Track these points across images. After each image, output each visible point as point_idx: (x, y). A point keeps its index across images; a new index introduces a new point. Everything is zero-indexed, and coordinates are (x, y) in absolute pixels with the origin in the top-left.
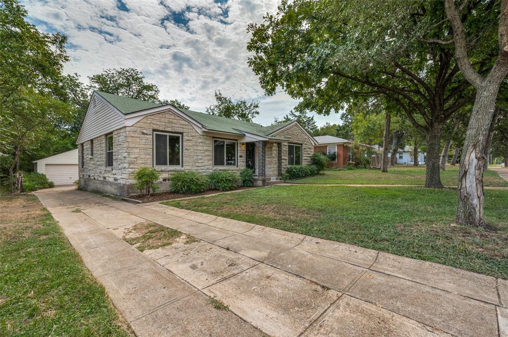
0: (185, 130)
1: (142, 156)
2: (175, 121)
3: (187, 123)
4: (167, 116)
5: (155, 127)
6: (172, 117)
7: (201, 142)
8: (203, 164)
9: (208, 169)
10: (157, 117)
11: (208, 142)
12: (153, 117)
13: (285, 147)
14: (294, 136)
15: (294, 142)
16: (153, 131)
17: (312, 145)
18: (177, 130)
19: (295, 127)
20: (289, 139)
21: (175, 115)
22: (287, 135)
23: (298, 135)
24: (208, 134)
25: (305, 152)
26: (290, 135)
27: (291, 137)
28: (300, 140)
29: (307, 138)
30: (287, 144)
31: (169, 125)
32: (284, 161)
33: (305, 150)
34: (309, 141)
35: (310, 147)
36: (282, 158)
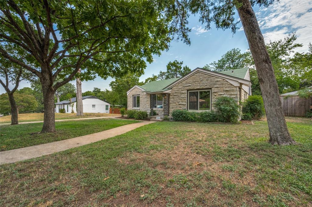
2: (137, 91)
3: (141, 91)
5: (133, 94)
7: (146, 97)
11: (148, 97)
12: (134, 90)
13: (183, 94)
14: (196, 83)
15: (195, 88)
16: (133, 95)
17: (232, 87)
18: (138, 94)
19: (197, 74)
20: (189, 87)
21: (138, 88)
22: (186, 84)
23: (201, 81)
24: (148, 93)
25: (216, 96)
26: (190, 83)
27: (190, 84)
28: (206, 85)
29: (221, 80)
30: (186, 92)
31: (136, 92)
32: (182, 106)
33: (215, 94)
34: (224, 83)
35: (226, 89)
36: (179, 103)
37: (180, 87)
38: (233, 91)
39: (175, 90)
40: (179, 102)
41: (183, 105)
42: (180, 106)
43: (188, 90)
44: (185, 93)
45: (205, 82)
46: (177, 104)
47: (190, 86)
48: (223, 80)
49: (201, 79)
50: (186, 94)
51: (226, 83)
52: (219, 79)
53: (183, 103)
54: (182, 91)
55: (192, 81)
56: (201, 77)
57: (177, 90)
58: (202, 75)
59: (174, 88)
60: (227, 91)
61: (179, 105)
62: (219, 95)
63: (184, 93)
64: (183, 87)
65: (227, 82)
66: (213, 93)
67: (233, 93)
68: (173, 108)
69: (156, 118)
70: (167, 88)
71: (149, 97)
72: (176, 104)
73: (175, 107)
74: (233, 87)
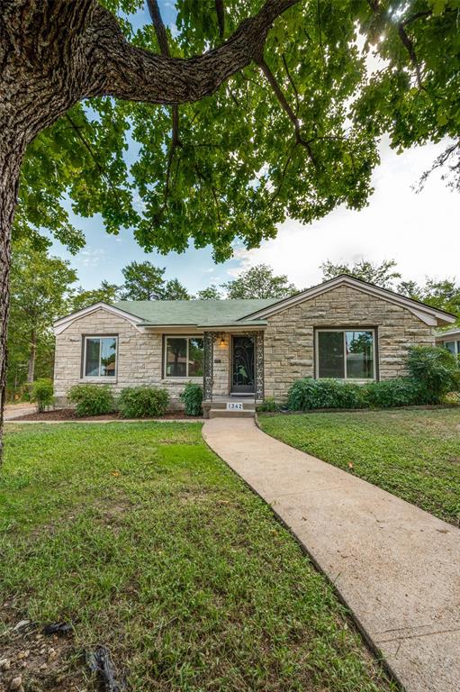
0: (120, 330)
1: (69, 366)
2: (108, 321)
3: (123, 321)
4: (99, 316)
5: (84, 331)
6: (105, 316)
7: (144, 344)
8: (146, 375)
9: (153, 382)
10: (87, 319)
11: (154, 342)
12: (81, 320)
13: (302, 338)
14: (339, 310)
15: (338, 324)
16: (83, 336)
17: (422, 325)
18: (110, 331)
19: (341, 290)
20: (320, 320)
21: (108, 312)
22: (310, 311)
23: (353, 307)
24: (154, 331)
25: (389, 344)
26: (322, 311)
27: (324, 313)
28: (364, 317)
29: (398, 308)
30: (311, 332)
31: (101, 326)
32: (301, 368)
33: (389, 340)
34: (406, 317)
35: (411, 330)
36: (292, 361)
37: (293, 319)
38: (424, 335)
39: (280, 324)
40: (292, 358)
41: (304, 365)
42: (295, 368)
43: (315, 328)
44: (310, 335)
45: (361, 309)
46: (285, 362)
47: (322, 316)
48: (402, 310)
49: (353, 303)
50: (312, 338)
51: (410, 316)
52: (395, 308)
53: (302, 361)
54: (300, 328)
55: (327, 304)
56: (351, 299)
57: (284, 324)
58: (352, 294)
59: (275, 318)
60: (413, 334)
61: (292, 365)
62: (396, 342)
63: (305, 335)
64: (302, 318)
65: (412, 314)
66: (383, 337)
67: (425, 340)
68: (271, 374)
69: (225, 408)
70: (254, 318)
71: (156, 342)
72: (283, 363)
73: (279, 370)
74: (425, 326)
